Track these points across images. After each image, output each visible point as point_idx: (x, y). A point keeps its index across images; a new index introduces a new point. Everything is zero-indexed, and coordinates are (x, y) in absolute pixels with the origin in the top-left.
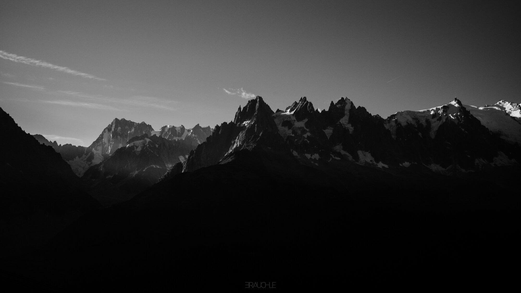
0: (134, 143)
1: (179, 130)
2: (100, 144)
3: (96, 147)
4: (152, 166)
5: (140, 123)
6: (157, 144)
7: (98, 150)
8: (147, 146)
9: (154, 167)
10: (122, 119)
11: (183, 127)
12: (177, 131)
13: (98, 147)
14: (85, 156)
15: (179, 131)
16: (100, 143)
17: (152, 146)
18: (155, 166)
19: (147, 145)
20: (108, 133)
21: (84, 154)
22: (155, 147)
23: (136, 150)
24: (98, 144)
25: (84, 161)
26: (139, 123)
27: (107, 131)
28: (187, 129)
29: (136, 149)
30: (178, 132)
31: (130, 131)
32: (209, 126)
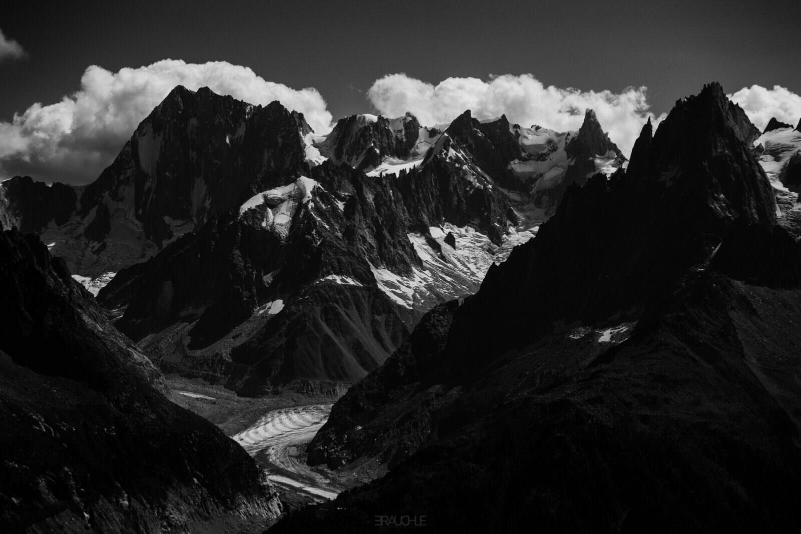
0: (265, 197)
1: (401, 131)
2: (129, 178)
3: (114, 188)
4: (330, 278)
5: (263, 107)
6: (342, 199)
7: (122, 199)
8: (310, 207)
9: (339, 282)
10: (201, 89)
11: (414, 119)
12: (394, 135)
13: (122, 187)
14: (78, 218)
15: (399, 136)
16: (128, 175)
17: (324, 207)
18: (342, 280)
19: (308, 202)
20: (154, 138)
21: (74, 213)
22: (335, 209)
23: (273, 223)
24: (122, 177)
25: (77, 238)
26: (260, 106)
27: (149, 128)
28: (426, 128)
29: (274, 215)
30: (397, 137)
31: (233, 132)
32: (504, 116)
